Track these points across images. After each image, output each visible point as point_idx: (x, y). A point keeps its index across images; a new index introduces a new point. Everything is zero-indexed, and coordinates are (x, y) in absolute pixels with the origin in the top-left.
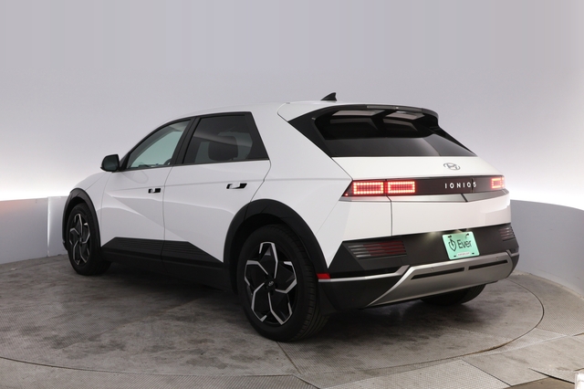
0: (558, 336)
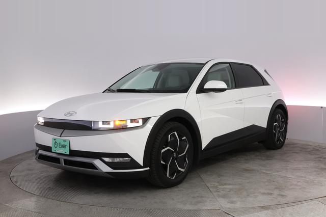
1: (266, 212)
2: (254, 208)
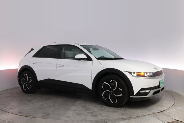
0: (179, 108)
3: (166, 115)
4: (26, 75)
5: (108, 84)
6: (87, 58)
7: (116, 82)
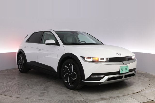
0: (154, 89)
1: (104, 101)
2: (98, 99)
3: (142, 95)
4: (21, 57)
5: (67, 68)
6: (55, 43)
7: (73, 66)
